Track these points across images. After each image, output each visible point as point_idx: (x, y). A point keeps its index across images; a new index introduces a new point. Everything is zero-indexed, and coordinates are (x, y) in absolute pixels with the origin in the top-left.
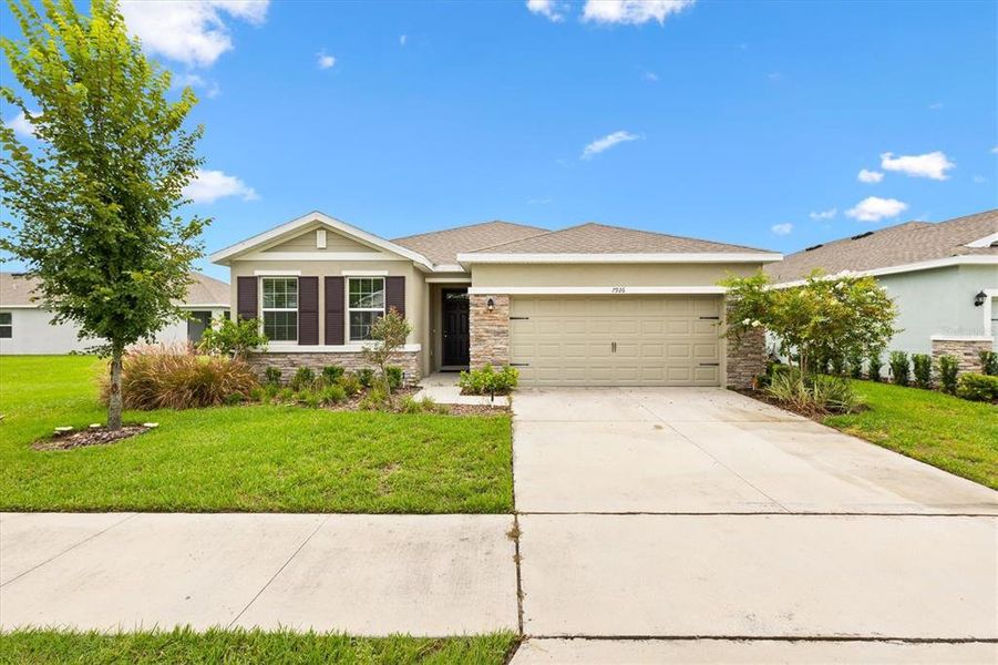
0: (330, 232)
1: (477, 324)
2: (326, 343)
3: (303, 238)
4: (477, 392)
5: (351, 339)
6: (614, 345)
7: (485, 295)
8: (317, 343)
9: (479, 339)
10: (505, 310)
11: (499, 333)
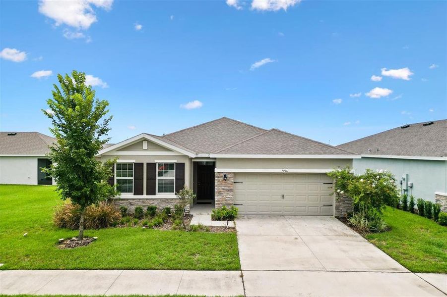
0: (149, 142)
1: (218, 186)
2: (147, 195)
3: (136, 144)
4: (219, 219)
5: (159, 192)
6: (283, 196)
7: (222, 173)
8: (143, 195)
9: (220, 193)
10: (232, 180)
11: (229, 190)
